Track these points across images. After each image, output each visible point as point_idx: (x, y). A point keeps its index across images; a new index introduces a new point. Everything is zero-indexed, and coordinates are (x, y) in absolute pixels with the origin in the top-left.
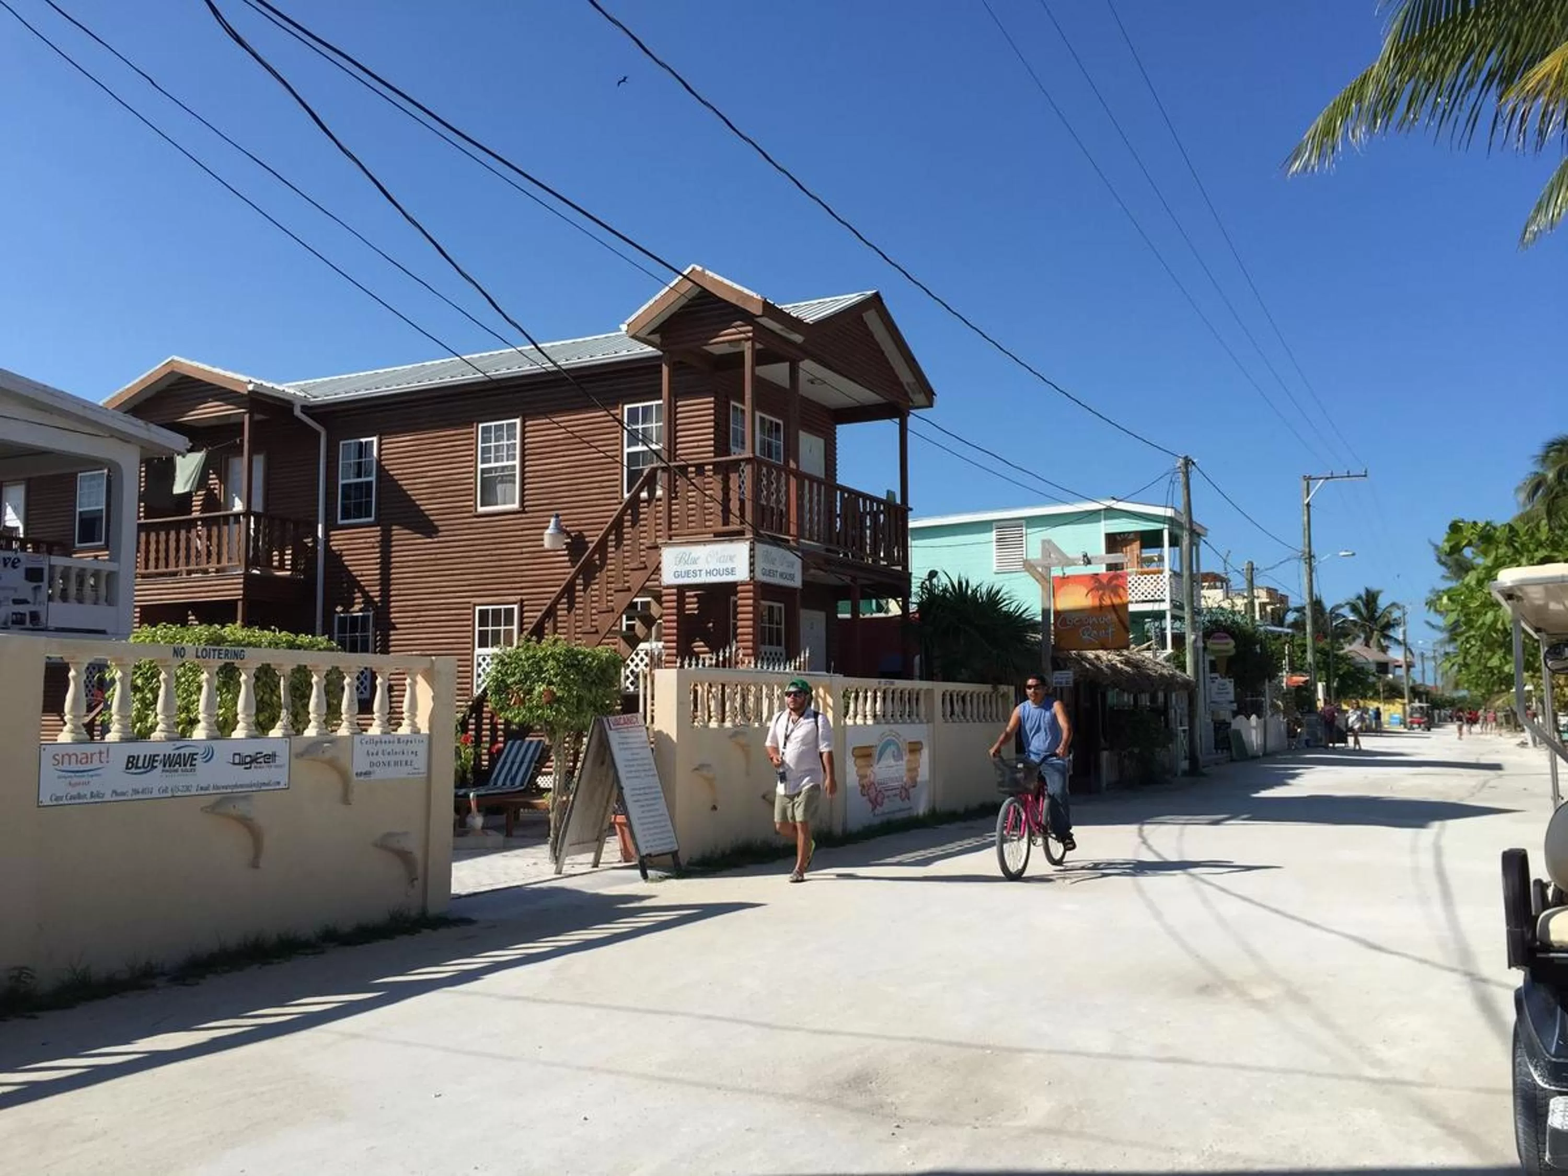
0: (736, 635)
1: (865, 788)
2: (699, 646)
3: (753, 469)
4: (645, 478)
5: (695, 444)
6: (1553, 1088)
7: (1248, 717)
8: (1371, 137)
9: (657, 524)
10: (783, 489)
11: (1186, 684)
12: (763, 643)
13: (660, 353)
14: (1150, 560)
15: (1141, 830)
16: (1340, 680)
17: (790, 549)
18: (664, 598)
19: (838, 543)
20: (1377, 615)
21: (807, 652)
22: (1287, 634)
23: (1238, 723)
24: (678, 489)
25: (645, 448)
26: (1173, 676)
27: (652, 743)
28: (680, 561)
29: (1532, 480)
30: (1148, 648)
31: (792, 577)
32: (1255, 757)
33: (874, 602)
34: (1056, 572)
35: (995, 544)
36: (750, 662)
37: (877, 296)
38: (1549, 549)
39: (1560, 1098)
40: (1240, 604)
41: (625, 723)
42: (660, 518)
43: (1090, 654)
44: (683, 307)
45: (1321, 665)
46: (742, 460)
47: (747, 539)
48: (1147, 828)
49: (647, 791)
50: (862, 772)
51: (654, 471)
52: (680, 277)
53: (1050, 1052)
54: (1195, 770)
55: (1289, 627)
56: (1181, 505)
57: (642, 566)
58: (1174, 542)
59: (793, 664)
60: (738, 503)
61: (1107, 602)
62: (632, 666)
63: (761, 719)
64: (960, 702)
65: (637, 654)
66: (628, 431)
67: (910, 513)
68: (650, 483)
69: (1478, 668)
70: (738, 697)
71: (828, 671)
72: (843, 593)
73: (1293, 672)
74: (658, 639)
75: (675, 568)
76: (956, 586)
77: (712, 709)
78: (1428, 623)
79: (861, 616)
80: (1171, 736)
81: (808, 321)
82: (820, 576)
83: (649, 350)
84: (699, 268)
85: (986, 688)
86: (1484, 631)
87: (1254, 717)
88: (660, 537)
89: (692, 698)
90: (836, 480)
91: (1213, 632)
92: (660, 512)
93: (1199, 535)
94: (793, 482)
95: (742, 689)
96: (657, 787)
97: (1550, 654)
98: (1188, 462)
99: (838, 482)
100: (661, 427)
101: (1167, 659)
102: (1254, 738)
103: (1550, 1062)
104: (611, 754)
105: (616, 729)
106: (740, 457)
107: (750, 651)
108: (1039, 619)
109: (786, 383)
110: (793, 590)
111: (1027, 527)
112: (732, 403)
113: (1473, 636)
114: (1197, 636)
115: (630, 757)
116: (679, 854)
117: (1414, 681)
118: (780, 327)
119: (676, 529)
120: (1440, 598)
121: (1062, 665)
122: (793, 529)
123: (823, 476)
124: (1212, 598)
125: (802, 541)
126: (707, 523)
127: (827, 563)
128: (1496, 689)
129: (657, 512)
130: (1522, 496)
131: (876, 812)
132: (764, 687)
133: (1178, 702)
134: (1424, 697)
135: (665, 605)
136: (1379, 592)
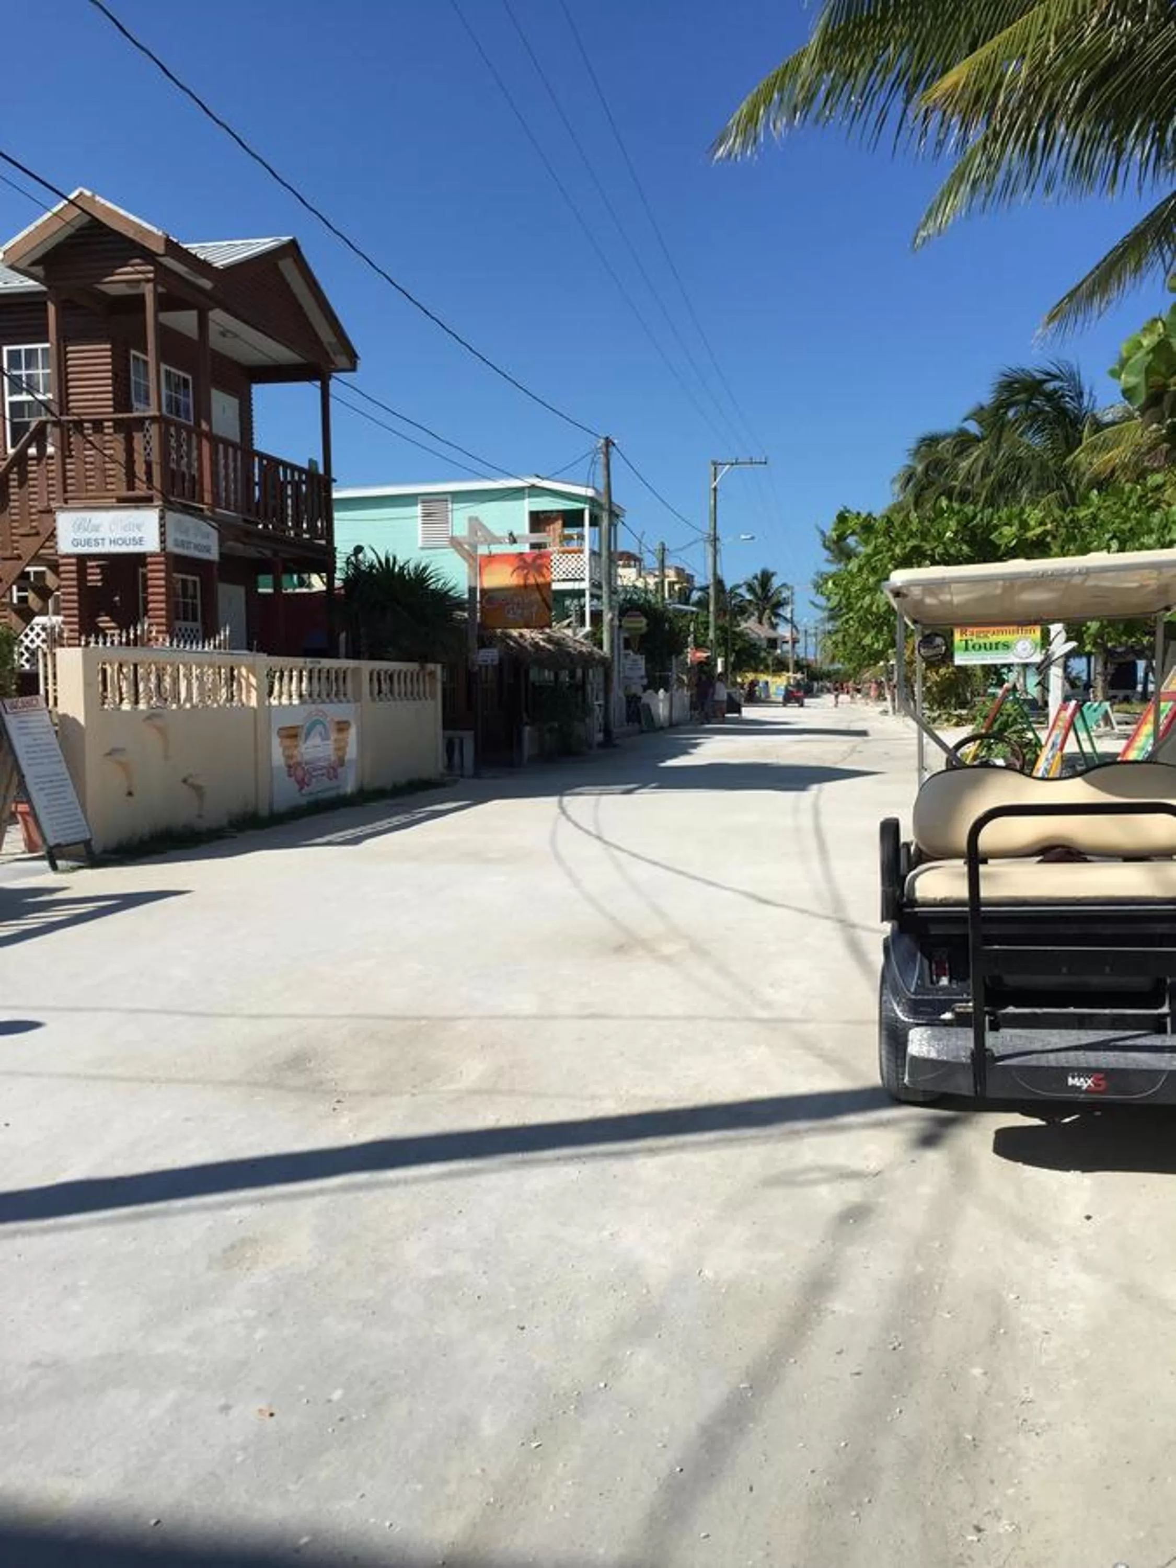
0: (146, 611)
1: (291, 768)
2: (104, 621)
3: (160, 428)
4: (31, 433)
5: (90, 397)
6: (911, 1020)
7: (657, 692)
8: (790, 130)
9: (49, 485)
10: (195, 454)
11: (603, 662)
12: (178, 618)
13: (44, 288)
14: (570, 538)
15: (560, 802)
16: (737, 656)
17: (204, 518)
18: (62, 569)
19: (257, 513)
20: (770, 594)
21: (228, 629)
22: (693, 612)
23: (647, 697)
24: (72, 447)
25: (30, 398)
26: (591, 654)
27: (56, 725)
28: (79, 529)
29: (906, 472)
30: (569, 626)
31: (208, 550)
32: (662, 728)
33: (295, 577)
34: (483, 550)
35: (419, 520)
36: (164, 640)
37: (293, 244)
38: (919, 539)
39: (917, 1029)
40: (652, 581)
41: (24, 706)
42: (52, 478)
43: (515, 633)
44: (70, 237)
45: (721, 641)
46: (147, 418)
47: (156, 507)
48: (566, 799)
49: (54, 778)
50: (287, 753)
51: (42, 426)
52: (66, 202)
53: (481, 1018)
54: (609, 742)
55: (693, 605)
56: (601, 484)
57: (34, 531)
58: (594, 522)
59: (212, 642)
60: (144, 467)
61: (531, 581)
62: (27, 642)
63: (179, 700)
64: (388, 681)
65: (32, 629)
66: (9, 377)
67: (334, 484)
68: (39, 436)
69: (853, 645)
70: (153, 678)
71: (251, 650)
72: (264, 566)
73: (696, 649)
74: (56, 613)
75: (73, 535)
76: (383, 560)
77: (124, 689)
78: (812, 603)
79: (284, 591)
80: (587, 710)
81: (216, 265)
82: (239, 548)
83: (30, 284)
84: (88, 193)
85: (413, 666)
86: (861, 613)
87: (662, 691)
88: (53, 499)
89: (100, 678)
90: (252, 445)
91: (628, 610)
92: (52, 471)
93: (617, 516)
94: (206, 446)
95: (157, 669)
96: (63, 774)
97: (925, 643)
98: (609, 443)
99: (255, 448)
100: (48, 374)
101: (586, 637)
102: (661, 711)
103: (910, 999)
104: (9, 740)
105: (14, 713)
106: (146, 414)
107: (164, 628)
108: (466, 596)
109: (193, 333)
110: (209, 563)
111: (452, 502)
112: (133, 352)
113: (852, 618)
114: (614, 615)
115: (33, 743)
116: (93, 843)
117: (798, 656)
118: (185, 269)
119: (72, 491)
120: (826, 581)
121: (487, 643)
122: (208, 498)
123: (238, 440)
124: (627, 576)
125: (218, 510)
126: (109, 487)
127: (248, 535)
128: (866, 663)
129: (48, 471)
130: (897, 487)
131: (304, 792)
132: (181, 667)
133: (595, 677)
134: (805, 670)
135: (63, 576)
136: (773, 574)
